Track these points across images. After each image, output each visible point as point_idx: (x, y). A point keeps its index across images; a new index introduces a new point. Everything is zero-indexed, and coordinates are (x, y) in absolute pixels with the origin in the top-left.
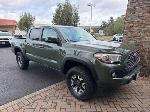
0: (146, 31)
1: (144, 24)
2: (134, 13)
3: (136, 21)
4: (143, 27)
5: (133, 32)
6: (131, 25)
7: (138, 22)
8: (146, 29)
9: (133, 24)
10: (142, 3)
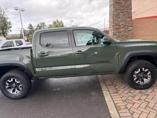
0: (129, 31)
1: (127, 26)
2: (119, 18)
3: (121, 24)
4: (127, 29)
5: (120, 32)
6: (118, 27)
7: (122, 25)
8: (129, 29)
9: (119, 26)
10: (124, 11)
